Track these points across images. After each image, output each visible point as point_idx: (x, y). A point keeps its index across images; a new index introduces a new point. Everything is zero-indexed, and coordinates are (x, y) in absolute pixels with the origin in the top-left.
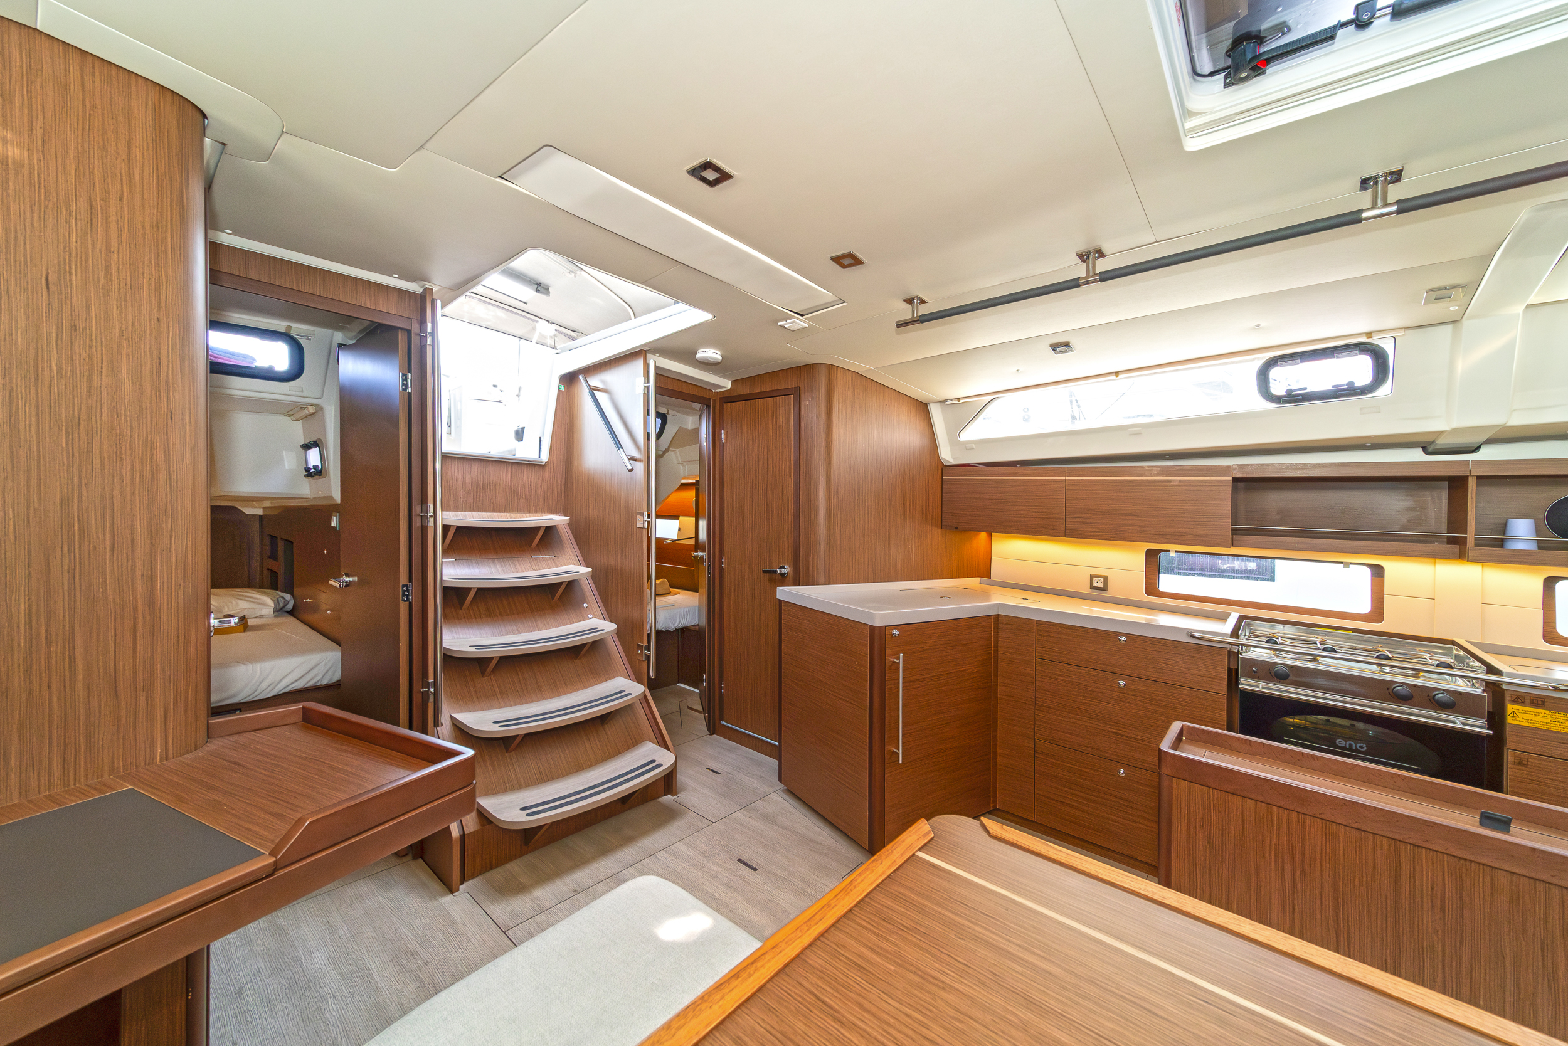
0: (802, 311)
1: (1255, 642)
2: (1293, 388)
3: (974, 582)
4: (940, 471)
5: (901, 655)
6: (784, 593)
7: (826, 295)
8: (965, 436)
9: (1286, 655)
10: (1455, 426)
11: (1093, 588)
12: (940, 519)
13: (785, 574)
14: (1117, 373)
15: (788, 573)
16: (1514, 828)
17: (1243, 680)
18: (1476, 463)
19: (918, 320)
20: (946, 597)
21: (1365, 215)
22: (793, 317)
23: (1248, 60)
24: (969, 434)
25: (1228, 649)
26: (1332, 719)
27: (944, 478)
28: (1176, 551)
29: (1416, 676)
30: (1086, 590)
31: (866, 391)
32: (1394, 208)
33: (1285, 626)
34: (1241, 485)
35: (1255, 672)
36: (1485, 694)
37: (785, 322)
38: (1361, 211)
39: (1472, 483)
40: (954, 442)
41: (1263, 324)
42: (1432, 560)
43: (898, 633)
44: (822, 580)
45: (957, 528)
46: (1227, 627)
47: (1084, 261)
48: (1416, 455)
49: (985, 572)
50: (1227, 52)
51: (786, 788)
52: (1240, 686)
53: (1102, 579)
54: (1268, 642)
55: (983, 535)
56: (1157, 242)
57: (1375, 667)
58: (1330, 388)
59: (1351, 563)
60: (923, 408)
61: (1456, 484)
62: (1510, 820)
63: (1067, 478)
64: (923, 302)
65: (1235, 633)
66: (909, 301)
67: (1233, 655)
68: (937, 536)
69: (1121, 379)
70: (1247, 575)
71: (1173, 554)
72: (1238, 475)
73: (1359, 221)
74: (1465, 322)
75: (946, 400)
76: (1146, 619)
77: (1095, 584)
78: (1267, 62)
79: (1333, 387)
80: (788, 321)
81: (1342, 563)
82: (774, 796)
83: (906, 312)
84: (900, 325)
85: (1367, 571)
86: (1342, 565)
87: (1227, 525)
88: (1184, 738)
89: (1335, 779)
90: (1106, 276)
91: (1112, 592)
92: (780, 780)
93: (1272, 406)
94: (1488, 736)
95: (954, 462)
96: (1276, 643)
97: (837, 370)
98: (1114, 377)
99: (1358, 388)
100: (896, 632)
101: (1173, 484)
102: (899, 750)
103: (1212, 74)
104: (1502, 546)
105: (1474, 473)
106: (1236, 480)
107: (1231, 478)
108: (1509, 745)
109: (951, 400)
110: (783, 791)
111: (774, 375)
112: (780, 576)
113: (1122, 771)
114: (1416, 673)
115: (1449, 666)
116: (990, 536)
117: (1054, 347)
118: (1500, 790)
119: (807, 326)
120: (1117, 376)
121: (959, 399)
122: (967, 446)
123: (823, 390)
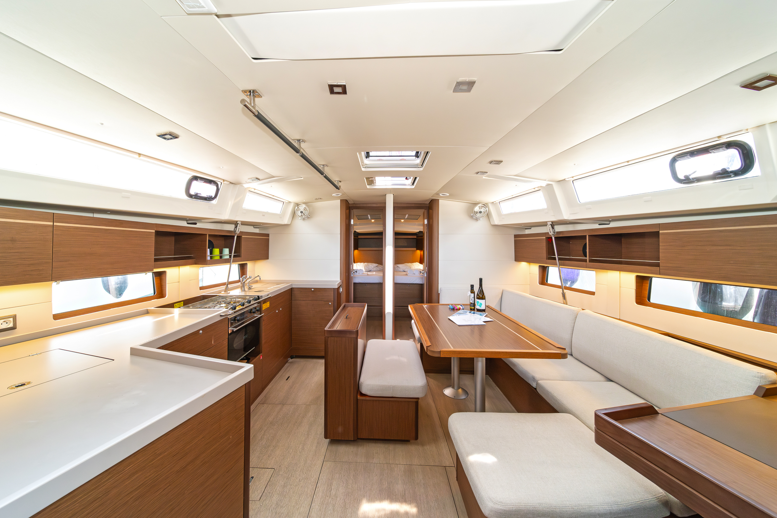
2: (197, 192)
34: (159, 235)
39: (208, 236)
53: (11, 319)
63: (55, 224)
69: (140, 158)
77: (1, 327)
79: (207, 196)
87: (153, 258)
93: (186, 197)
105: (209, 233)
107: (156, 231)
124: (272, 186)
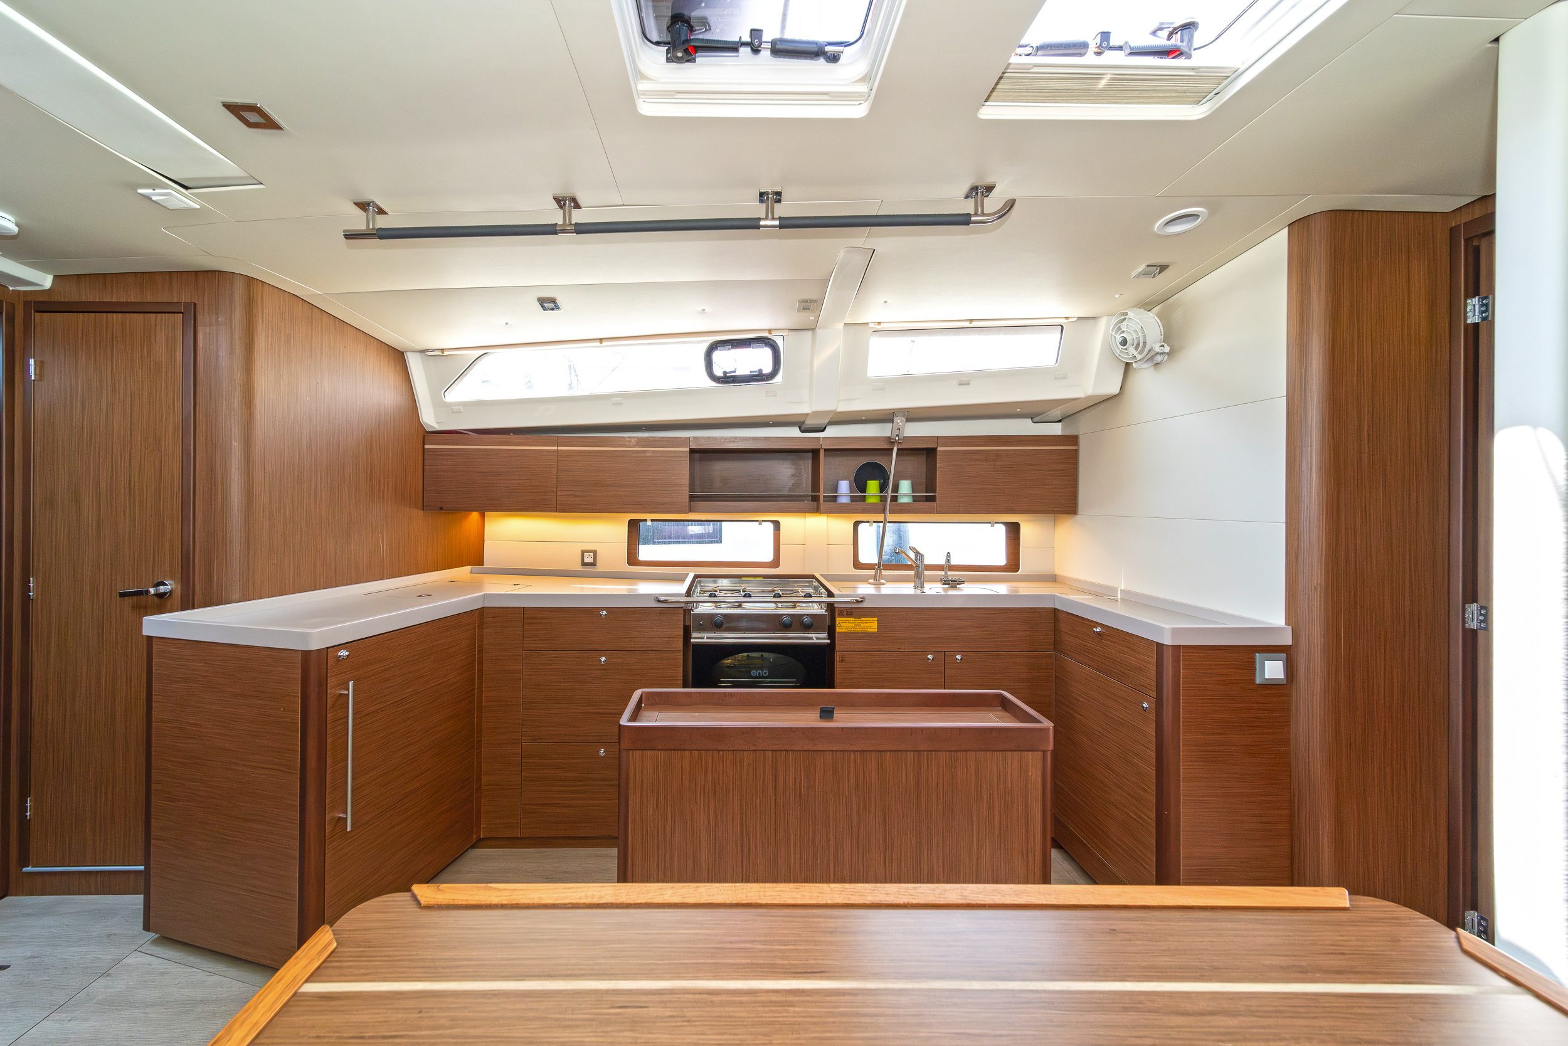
0: (182, 179)
1: (702, 598)
2: (728, 371)
3: (463, 572)
4: (421, 440)
5: (351, 683)
6: (155, 625)
7: (227, 166)
8: (452, 396)
9: (723, 606)
10: (813, 410)
11: (584, 564)
12: (421, 501)
13: (164, 594)
14: (601, 340)
15: (171, 592)
16: (837, 714)
17: (694, 635)
18: (824, 438)
19: (375, 234)
20: (425, 595)
21: (762, 223)
22: (166, 187)
23: (682, 40)
24: (457, 394)
25: (685, 608)
26: (751, 654)
27: (426, 447)
28: (652, 520)
29: (794, 607)
30: (578, 567)
31: (312, 323)
32: (777, 223)
33: (723, 579)
34: (697, 456)
35: (701, 625)
36: (827, 613)
37: (151, 191)
38: (759, 219)
39: (822, 453)
40: (439, 404)
41: (707, 310)
42: (803, 514)
43: (347, 653)
44: (236, 596)
45: (441, 508)
46: (682, 588)
47: (561, 207)
48: (794, 432)
49: (476, 559)
50: (668, 28)
51: (158, 935)
52: (692, 640)
53: (592, 554)
54: (710, 596)
55: (475, 515)
56: (624, 205)
57: (773, 605)
58: (748, 373)
59: (763, 521)
60: (398, 357)
61: (815, 453)
62: (834, 708)
63: (559, 448)
64: (381, 212)
65: (689, 593)
66: (363, 206)
67: (687, 612)
68: (416, 521)
69: (605, 346)
70: (700, 539)
71: (649, 523)
72: (694, 446)
73: (758, 227)
74: (819, 331)
75: (427, 350)
76: (629, 590)
77: (586, 560)
78: (696, 49)
79: (751, 372)
80: (157, 191)
81: (758, 521)
82: (135, 959)
83: (358, 221)
84: (350, 236)
85: (771, 526)
86: (758, 523)
87: (686, 493)
88: (643, 705)
89: (744, 710)
90: (582, 229)
91: (601, 567)
92: (147, 927)
93: (714, 384)
94: (828, 644)
95: (438, 428)
96: (715, 596)
97: (262, 287)
98: (598, 344)
99: (765, 375)
100: (344, 653)
101: (648, 454)
102: (346, 813)
103: (658, 43)
104: (835, 501)
105: (824, 447)
106: (693, 451)
107: (688, 450)
108: (837, 649)
109: (434, 350)
110: (155, 942)
111: (145, 278)
112: (156, 600)
113: (602, 751)
114: (794, 604)
115: (810, 596)
116: (483, 516)
117: (542, 302)
118: (833, 687)
119: (198, 207)
120: (601, 343)
121: (442, 350)
122: (455, 409)
123: (238, 314)
124: (885, 302)
